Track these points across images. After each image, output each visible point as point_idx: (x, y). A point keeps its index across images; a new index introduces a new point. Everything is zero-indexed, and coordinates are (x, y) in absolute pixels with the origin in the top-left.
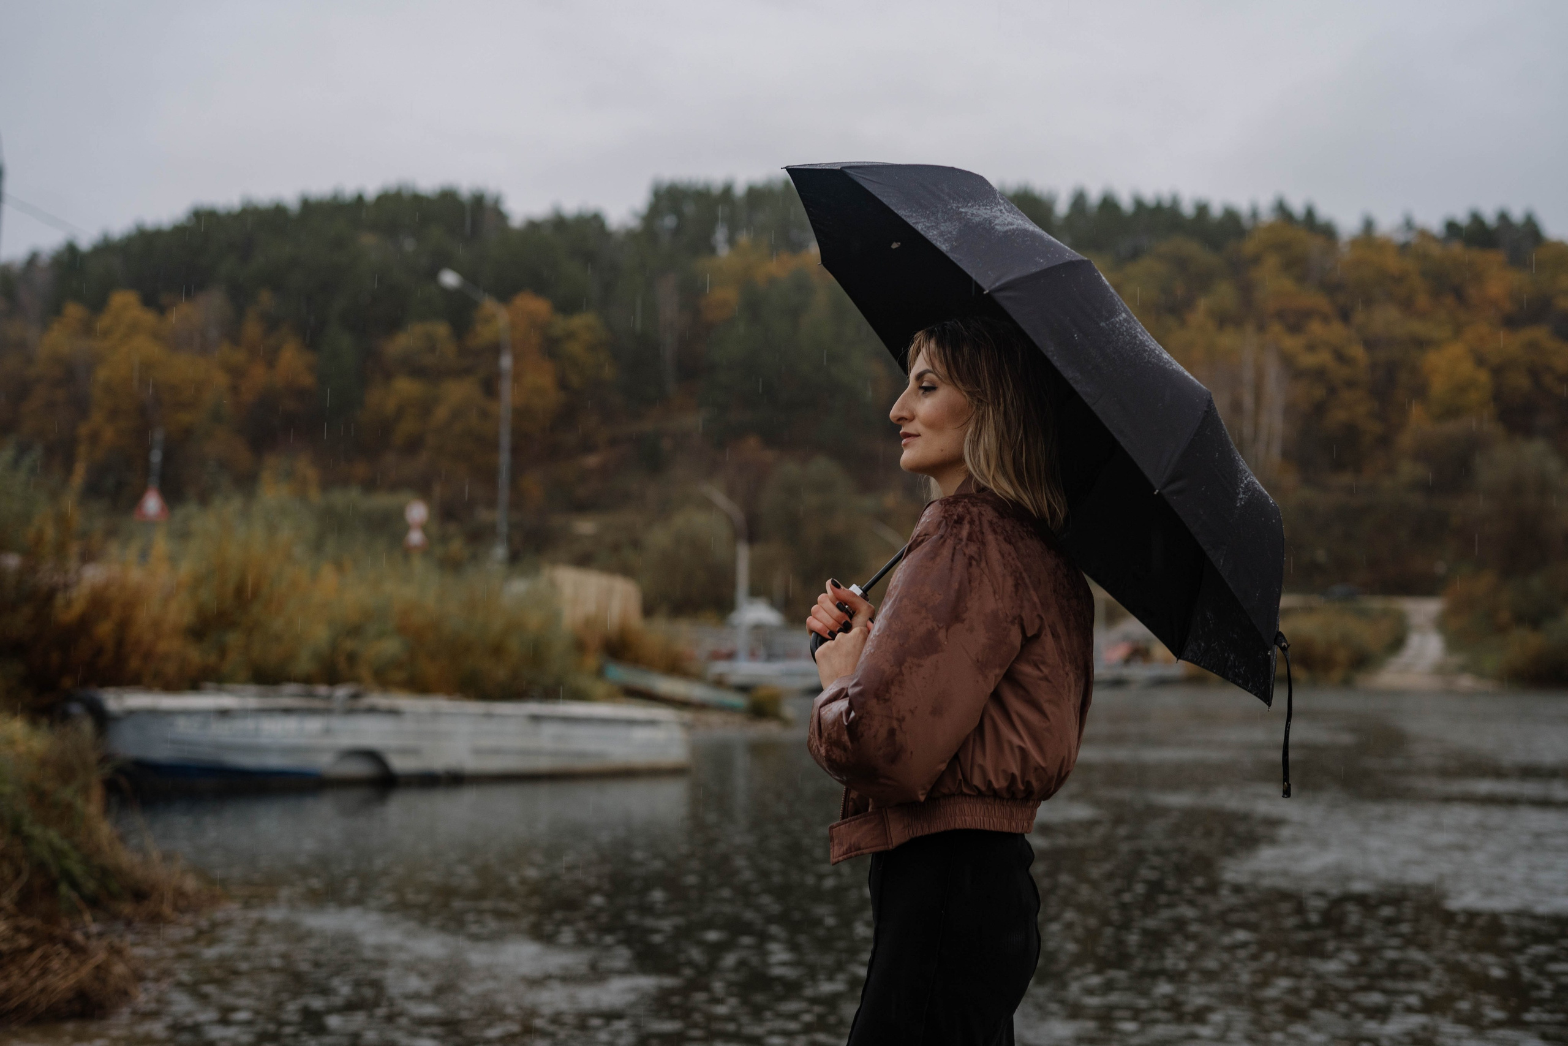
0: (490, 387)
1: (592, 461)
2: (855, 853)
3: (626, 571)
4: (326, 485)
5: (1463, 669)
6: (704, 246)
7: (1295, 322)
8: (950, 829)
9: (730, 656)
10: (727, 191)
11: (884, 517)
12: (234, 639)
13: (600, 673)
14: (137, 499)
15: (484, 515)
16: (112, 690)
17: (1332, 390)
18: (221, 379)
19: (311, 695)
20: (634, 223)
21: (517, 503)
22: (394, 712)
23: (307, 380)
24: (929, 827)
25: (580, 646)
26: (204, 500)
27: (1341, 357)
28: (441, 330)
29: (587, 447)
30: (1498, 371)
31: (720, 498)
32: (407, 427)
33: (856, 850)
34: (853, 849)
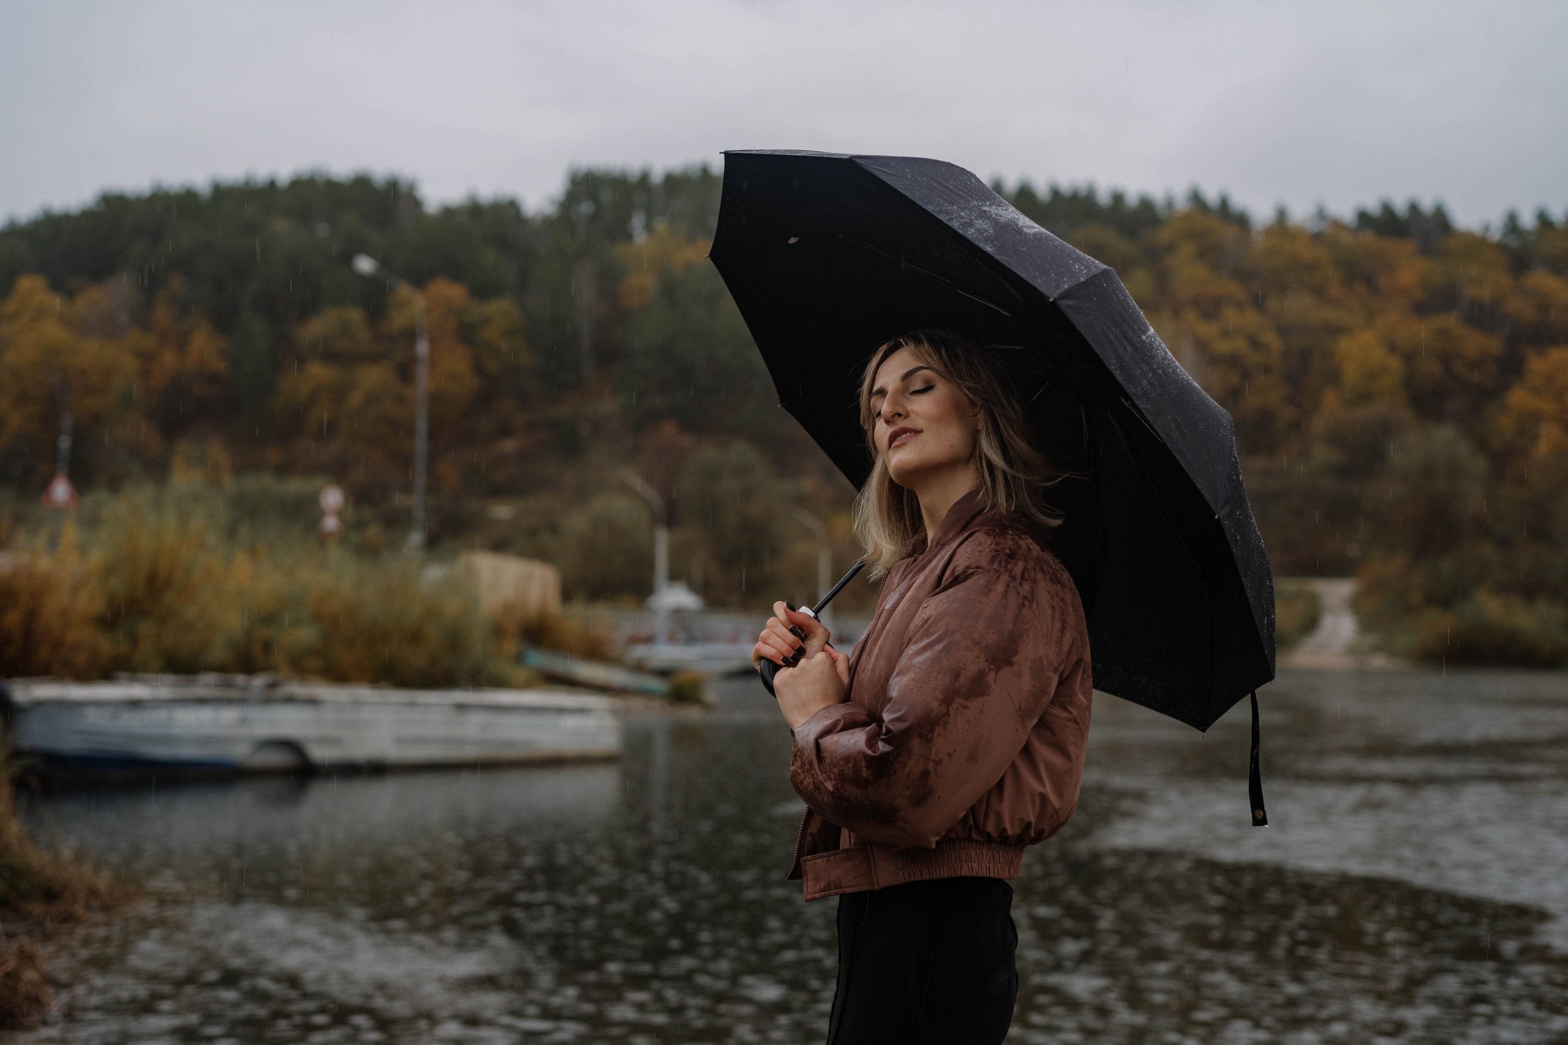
0: (406, 371)
1: (509, 446)
2: (835, 891)
3: (542, 555)
4: (239, 470)
5: (1377, 649)
6: (623, 233)
7: (1210, 309)
8: (954, 876)
9: (649, 640)
10: (644, 178)
11: (801, 501)
12: (145, 628)
13: (519, 659)
14: (46, 484)
15: (399, 500)
16: (19, 680)
17: (1246, 376)
18: (130, 364)
19: (228, 685)
20: (550, 210)
21: (433, 488)
22: (313, 702)
23: (218, 365)
24: (929, 871)
25: (498, 631)
26: (115, 485)
27: (1255, 344)
28: (355, 316)
29: (505, 432)
30: (1409, 357)
31: (638, 483)
32: (323, 413)
33: (836, 888)
34: (832, 887)
